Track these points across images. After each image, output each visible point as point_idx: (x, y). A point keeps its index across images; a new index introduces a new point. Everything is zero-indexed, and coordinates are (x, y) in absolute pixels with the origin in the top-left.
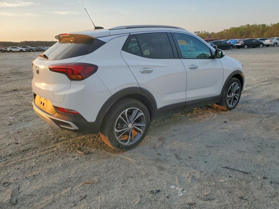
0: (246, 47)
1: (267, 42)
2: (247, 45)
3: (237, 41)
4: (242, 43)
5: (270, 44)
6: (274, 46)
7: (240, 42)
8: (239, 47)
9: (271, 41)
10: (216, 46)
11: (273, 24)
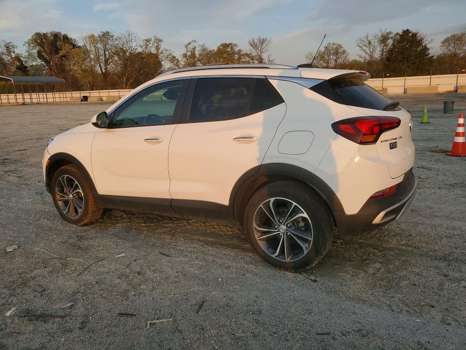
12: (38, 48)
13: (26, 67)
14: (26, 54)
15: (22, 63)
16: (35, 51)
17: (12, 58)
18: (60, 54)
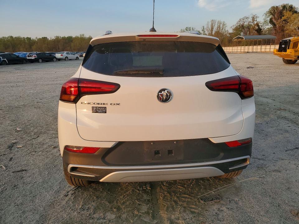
0: (40, 61)
1: (58, 55)
2: (41, 59)
3: (27, 54)
4: (35, 56)
5: (61, 58)
6: (65, 60)
7: (33, 56)
8: (32, 61)
9: (62, 55)
10: (5, 59)
11: (38, 38)
12: (271, 16)
13: (261, 29)
14: (263, 21)
15: (259, 27)
16: (269, 19)
17: (254, 24)
18: (282, 20)
